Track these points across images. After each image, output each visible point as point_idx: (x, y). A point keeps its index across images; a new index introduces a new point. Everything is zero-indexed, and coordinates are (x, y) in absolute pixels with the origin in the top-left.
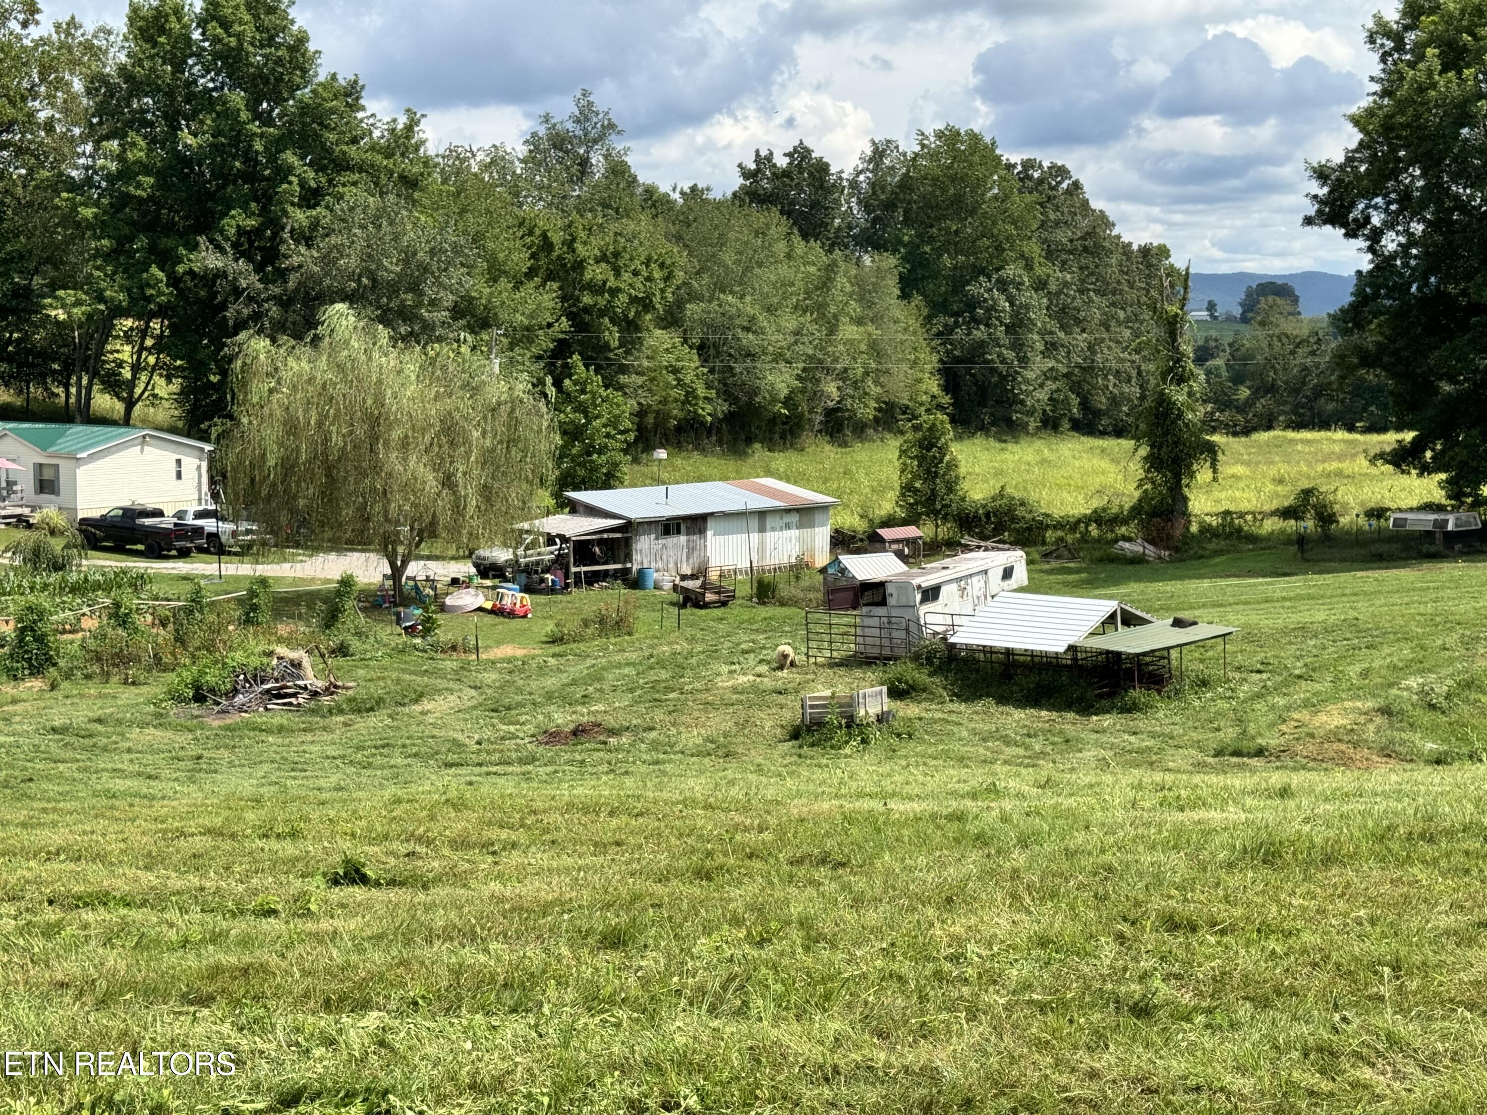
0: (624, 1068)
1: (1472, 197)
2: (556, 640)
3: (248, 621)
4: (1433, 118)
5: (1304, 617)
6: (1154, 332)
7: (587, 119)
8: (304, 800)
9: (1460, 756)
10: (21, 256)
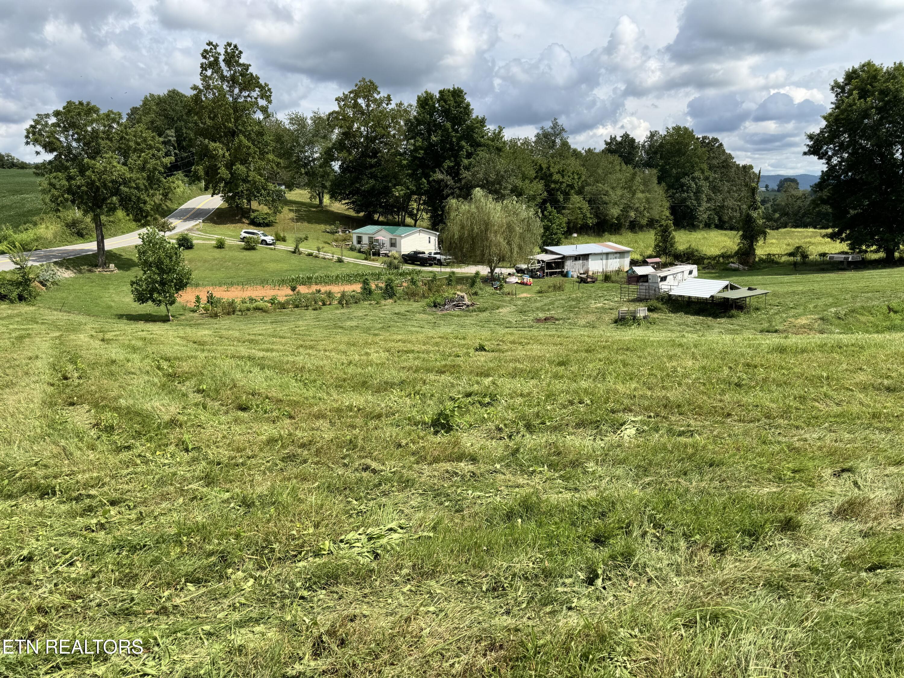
0: (567, 392)
1: (867, 144)
2: (540, 292)
3: (449, 284)
4: (854, 116)
10: (386, 176)
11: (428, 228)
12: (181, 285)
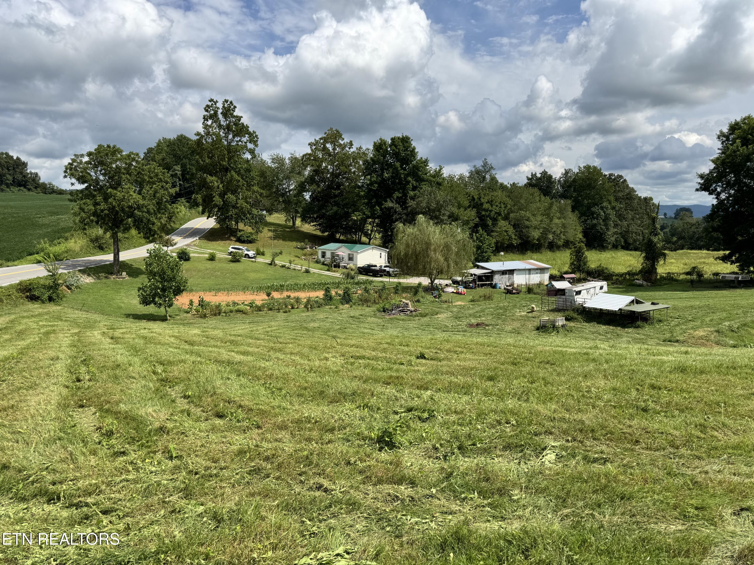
0: (495, 412)
1: (750, 183)
2: (472, 301)
3: (396, 293)
4: (738, 160)
5: (693, 304)
7: (485, 166)
8: (409, 337)
9: (741, 346)
10: (347, 204)
11: (379, 246)
12: (178, 291)
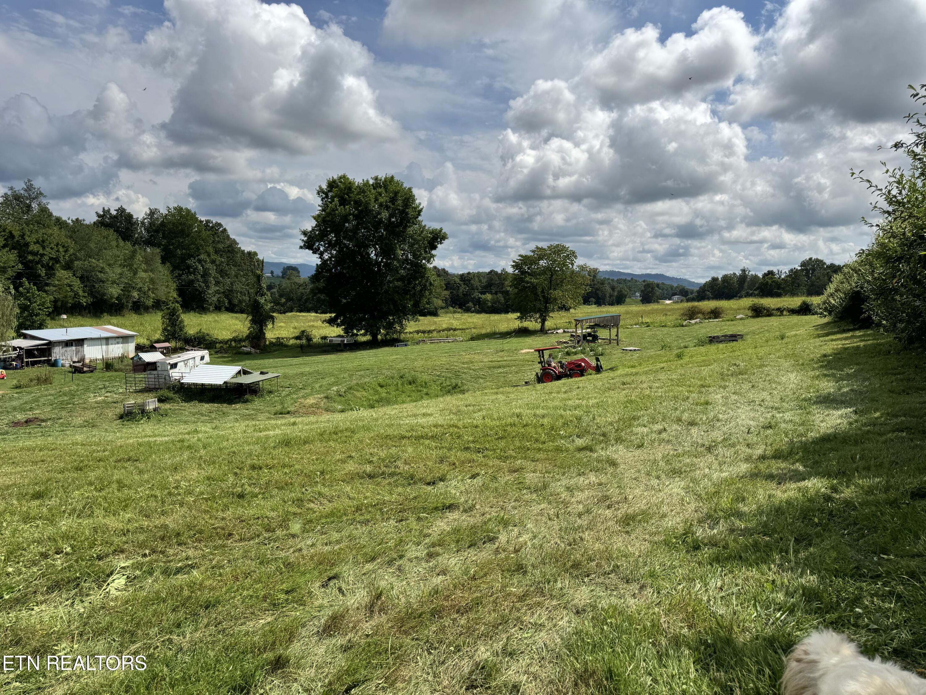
1: (349, 244)
2: (18, 387)
5: (302, 370)
6: (252, 279)
7: (30, 190)
9: (348, 410)
